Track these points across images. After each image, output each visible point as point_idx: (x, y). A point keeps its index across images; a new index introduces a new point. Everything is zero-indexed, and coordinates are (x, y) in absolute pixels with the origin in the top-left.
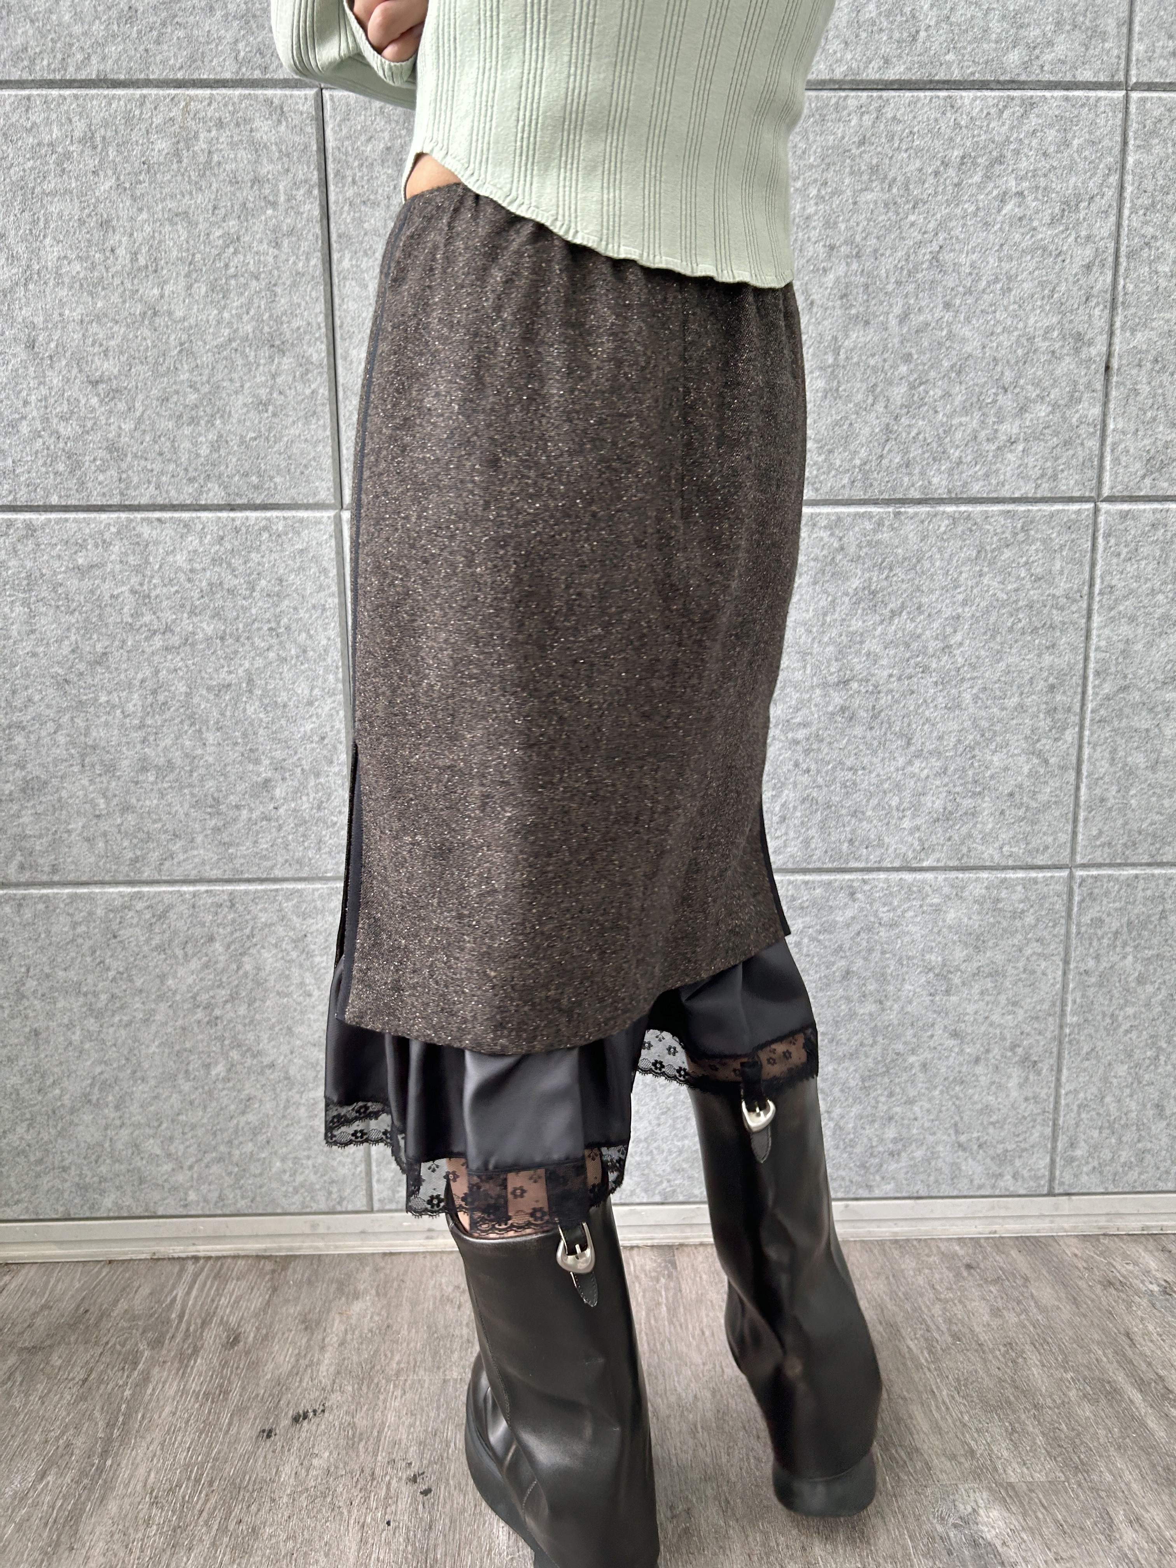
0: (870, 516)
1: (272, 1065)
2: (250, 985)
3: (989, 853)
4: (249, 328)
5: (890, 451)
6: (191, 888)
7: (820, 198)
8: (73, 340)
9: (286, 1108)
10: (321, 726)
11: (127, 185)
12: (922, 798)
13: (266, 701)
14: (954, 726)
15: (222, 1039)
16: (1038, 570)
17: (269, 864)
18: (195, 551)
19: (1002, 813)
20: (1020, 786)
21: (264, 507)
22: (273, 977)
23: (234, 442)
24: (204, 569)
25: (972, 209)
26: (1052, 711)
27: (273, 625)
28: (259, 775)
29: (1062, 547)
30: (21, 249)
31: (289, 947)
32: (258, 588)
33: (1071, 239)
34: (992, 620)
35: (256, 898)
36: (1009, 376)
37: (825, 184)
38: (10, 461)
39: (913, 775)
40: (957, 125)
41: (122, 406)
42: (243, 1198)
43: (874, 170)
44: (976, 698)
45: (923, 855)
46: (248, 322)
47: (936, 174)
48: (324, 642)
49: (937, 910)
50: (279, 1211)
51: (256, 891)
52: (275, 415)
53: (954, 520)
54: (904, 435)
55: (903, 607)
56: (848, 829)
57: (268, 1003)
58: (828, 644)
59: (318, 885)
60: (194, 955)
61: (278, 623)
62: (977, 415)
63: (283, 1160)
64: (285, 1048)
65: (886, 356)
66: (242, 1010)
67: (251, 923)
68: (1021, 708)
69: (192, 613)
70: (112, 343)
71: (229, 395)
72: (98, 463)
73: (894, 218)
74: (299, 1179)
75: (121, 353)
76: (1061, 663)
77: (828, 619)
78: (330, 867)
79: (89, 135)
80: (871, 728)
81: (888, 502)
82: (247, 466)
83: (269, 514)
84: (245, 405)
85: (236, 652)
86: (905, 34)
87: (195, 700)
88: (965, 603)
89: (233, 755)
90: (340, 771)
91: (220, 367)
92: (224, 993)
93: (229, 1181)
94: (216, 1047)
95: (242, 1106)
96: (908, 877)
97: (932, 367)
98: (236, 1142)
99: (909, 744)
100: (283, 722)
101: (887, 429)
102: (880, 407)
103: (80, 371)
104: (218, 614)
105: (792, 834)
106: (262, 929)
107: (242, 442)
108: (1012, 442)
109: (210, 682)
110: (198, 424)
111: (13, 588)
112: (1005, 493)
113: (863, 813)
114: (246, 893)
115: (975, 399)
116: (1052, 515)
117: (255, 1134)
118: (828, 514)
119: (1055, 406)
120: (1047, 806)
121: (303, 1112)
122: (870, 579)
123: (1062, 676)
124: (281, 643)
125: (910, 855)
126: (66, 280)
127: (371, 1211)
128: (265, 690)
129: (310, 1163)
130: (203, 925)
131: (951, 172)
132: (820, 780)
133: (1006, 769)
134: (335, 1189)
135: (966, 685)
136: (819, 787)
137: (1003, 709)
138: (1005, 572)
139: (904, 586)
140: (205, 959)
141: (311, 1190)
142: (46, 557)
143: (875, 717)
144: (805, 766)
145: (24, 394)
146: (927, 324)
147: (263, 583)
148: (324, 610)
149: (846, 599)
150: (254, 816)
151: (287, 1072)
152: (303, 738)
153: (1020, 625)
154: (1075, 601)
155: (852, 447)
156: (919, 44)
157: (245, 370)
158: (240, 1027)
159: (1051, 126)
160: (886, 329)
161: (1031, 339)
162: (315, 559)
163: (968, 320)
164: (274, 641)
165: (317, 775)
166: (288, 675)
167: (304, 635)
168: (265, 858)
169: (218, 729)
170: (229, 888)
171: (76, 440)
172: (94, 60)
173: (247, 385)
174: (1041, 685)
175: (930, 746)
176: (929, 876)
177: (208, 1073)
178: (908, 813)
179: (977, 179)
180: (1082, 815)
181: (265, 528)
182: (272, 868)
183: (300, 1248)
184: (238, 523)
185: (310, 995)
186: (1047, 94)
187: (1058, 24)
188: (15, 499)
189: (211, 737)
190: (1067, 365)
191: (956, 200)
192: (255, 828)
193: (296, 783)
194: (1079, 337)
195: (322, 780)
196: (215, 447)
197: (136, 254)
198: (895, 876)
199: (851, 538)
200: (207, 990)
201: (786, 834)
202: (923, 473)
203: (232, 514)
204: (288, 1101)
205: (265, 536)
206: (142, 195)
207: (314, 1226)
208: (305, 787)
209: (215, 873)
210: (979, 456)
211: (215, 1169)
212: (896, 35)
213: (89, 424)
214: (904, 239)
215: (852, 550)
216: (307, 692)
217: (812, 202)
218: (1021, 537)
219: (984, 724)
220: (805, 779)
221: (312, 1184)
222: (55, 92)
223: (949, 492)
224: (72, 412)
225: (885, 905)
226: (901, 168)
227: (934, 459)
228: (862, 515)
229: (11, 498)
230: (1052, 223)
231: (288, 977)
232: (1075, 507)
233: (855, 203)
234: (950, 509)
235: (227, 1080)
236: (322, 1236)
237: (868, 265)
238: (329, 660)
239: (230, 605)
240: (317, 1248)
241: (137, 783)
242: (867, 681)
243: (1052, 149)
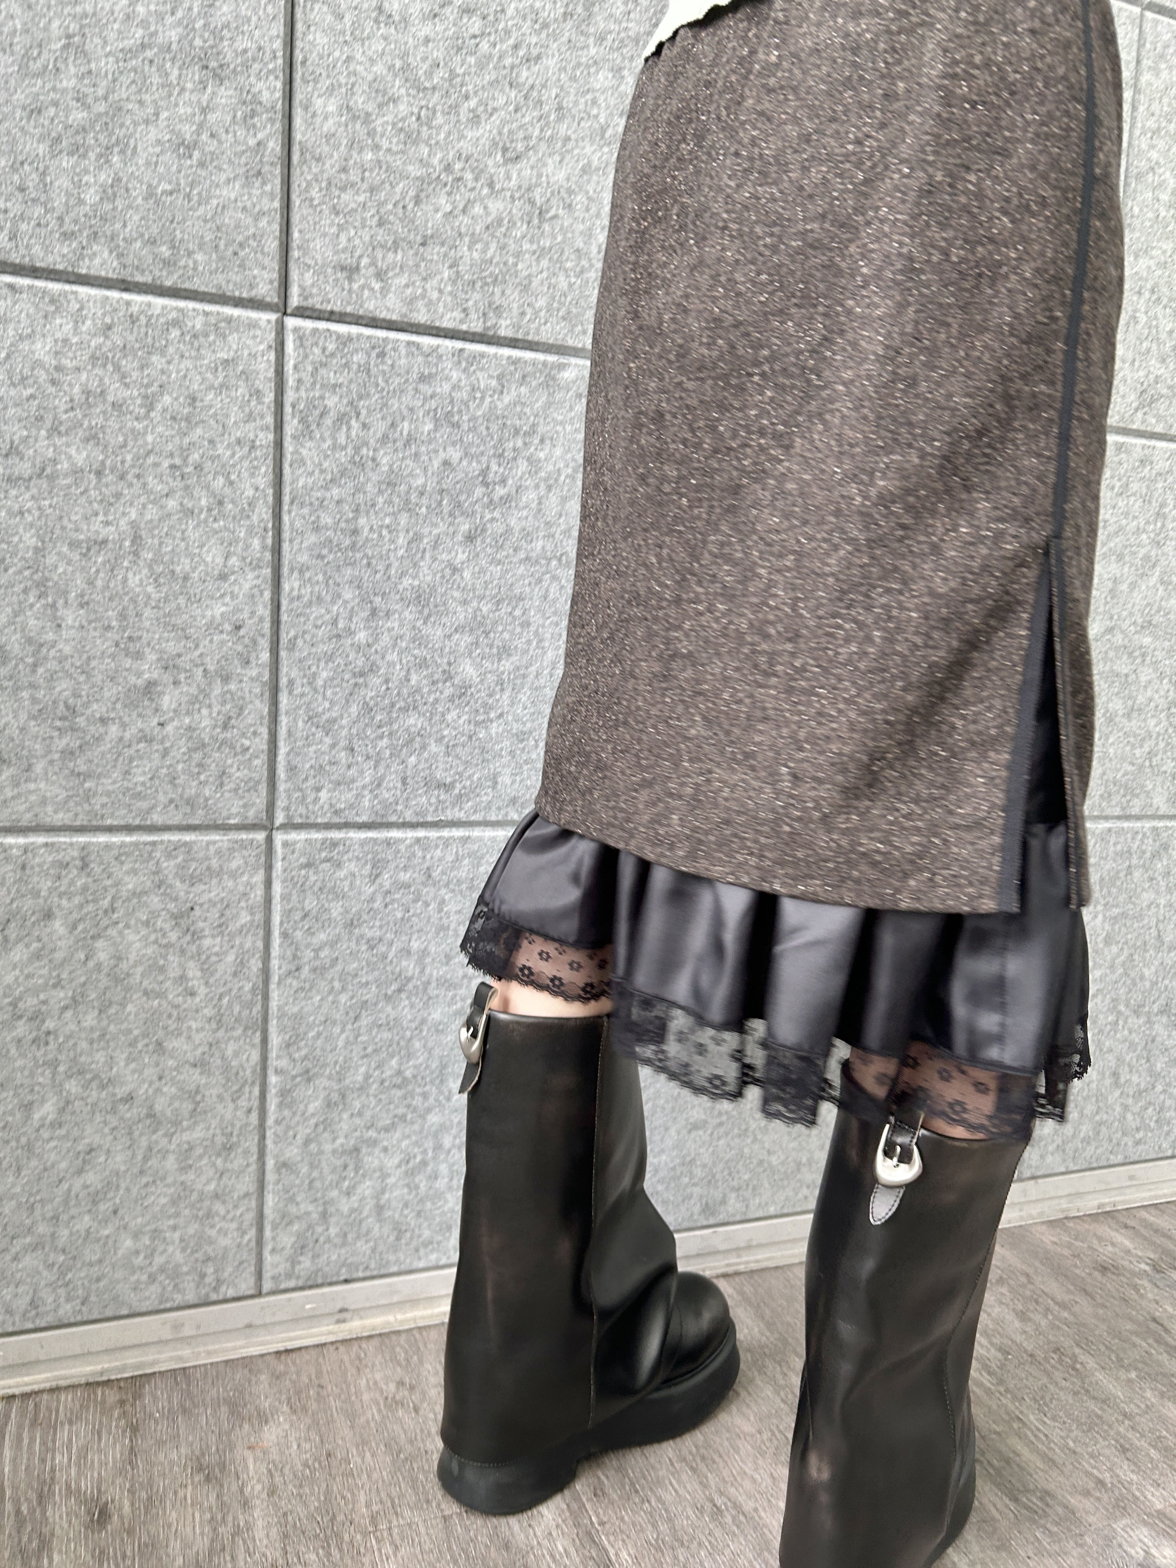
1: (129, 1098)
2: (104, 982)
4: (174, 35)
6: (21, 840)
9: (146, 1159)
10: (237, 610)
13: (159, 569)
15: (54, 1064)
17: (144, 805)
18: (65, 341)
21: (175, 293)
22: (140, 969)
23: (138, 192)
24: (78, 369)
27: (177, 461)
28: (139, 675)
31: (167, 926)
32: (159, 407)
35: (121, 854)
42: (68, 1300)
46: (173, 27)
48: (250, 493)
50: (125, 1312)
51: (123, 845)
52: (202, 164)
57: (130, 1008)
59: (215, 837)
60: (19, 940)
61: (185, 460)
63: (136, 1236)
64: (150, 1072)
66: (90, 1019)
67: (113, 891)
69: (54, 430)
71: (136, 124)
74: (159, 1260)
78: (234, 810)
82: (155, 230)
83: (182, 304)
84: (158, 142)
85: (118, 495)
87: (51, 559)
89: (104, 645)
90: (260, 675)
91: (125, 80)
92: (61, 995)
93: (48, 1276)
94: (44, 1077)
95: (79, 1162)
98: (64, 1217)
100: (182, 601)
104: (95, 437)
106: (128, 900)
107: (150, 194)
109: (74, 535)
110: (84, 156)
114: (108, 847)
117: (95, 1203)
121: (171, 1163)
124: (187, 487)
127: (259, 1294)
128: (158, 554)
129: (177, 1235)
130: (36, 894)
134: (210, 1270)
140: (35, 945)
141: (175, 1275)
147: (167, 399)
148: (253, 447)
150: (127, 735)
151: (151, 1107)
152: (209, 625)
157: (163, 93)
158: (84, 1045)
162: (245, 375)
164: (178, 484)
165: (226, 679)
166: (193, 535)
167: (221, 480)
168: (138, 796)
169: (81, 606)
170: (82, 839)
173: (164, 115)
177: (28, 1117)
181: (176, 323)
182: (149, 811)
183: (153, 1363)
184: (135, 309)
185: (193, 994)
189: (70, 617)
192: (128, 752)
193: (193, 690)
195: (233, 687)
196: (108, 194)
200: (36, 991)
203: (126, 296)
204: (150, 1149)
205: (175, 333)
207: (177, 1327)
208: (207, 696)
209: (60, 818)
211: (28, 1261)
216: (219, 560)
221: (177, 1266)
231: (162, 969)
235: (57, 1124)
236: (187, 1340)
238: (255, 518)
239: (113, 424)
240: (180, 1359)
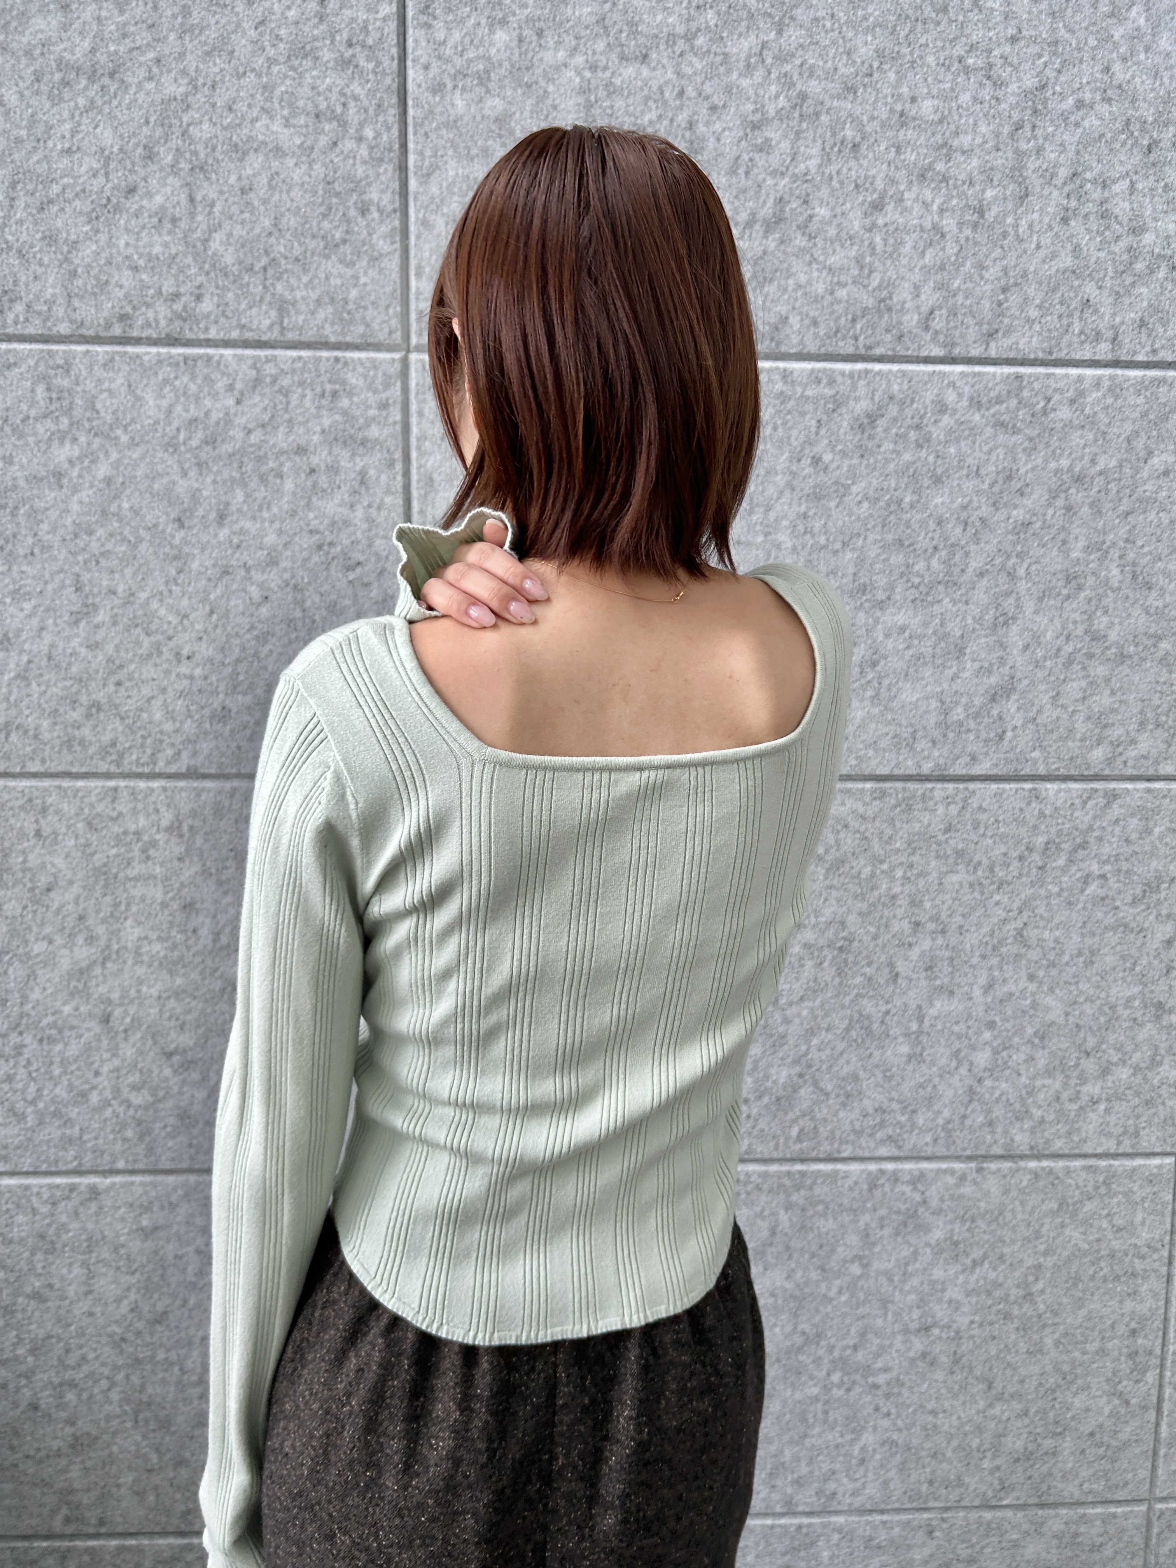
0: (952, 1172)
3: (1071, 1490)
5: (974, 1111)
7: (906, 879)
8: (149, 1015)
11: (213, 871)
12: (1003, 1439)
14: (1036, 1369)
16: (1119, 1222)
19: (1083, 1452)
20: (1101, 1426)
25: (1056, 889)
26: (1133, 1355)
29: (1143, 1200)
30: (101, 930)
33: (1152, 918)
34: (1073, 1269)
36: (1091, 1042)
37: (911, 866)
38: (77, 1128)
39: (994, 1418)
40: (1042, 814)
41: (195, 1076)
43: (960, 854)
44: (1057, 1343)
45: (1002, 1494)
47: (1021, 858)
49: (1016, 1545)
53: (1036, 1175)
54: (987, 1096)
55: (985, 1256)
56: (928, 1470)
58: (909, 1292)
62: (1060, 1077)
65: (970, 1023)
68: (1102, 1352)
70: (189, 1017)
72: (169, 1129)
73: (979, 897)
75: (198, 1026)
76: (1143, 1309)
77: (910, 1269)
79: (176, 824)
80: (952, 1373)
81: (970, 1158)
86: (992, 735)
88: (1046, 1253)
96: (988, 1515)
97: (1016, 1033)
99: (990, 1387)
101: (971, 1091)
102: (963, 1071)
103: (155, 1044)
105: (871, 1475)
108: (1094, 1102)
111: (72, 1250)
112: (1088, 1149)
113: (943, 1455)
115: (1057, 1063)
116: (1134, 1170)
118: (911, 1170)
119: (1137, 1069)
120: (1127, 1444)
122: (952, 1230)
123: (1143, 1320)
125: (990, 1493)
126: (146, 958)
131: (1036, 857)
132: (900, 1423)
133: (1087, 1410)
135: (1048, 1330)
136: (900, 1430)
137: (1084, 1353)
138: (1086, 1223)
139: (986, 1237)
142: (108, 1220)
143: (956, 1362)
144: (885, 1410)
145: (96, 1065)
146: (1011, 994)
149: (928, 1250)
153: (1101, 1274)
154: (1156, 1250)
155: (936, 1108)
156: (1006, 743)
159: (1133, 815)
160: (970, 999)
161: (1113, 1008)
163: (1051, 990)
171: (146, 1108)
172: (185, 755)
174: (1121, 1330)
175: (1011, 1389)
176: (1009, 1513)
178: (989, 1454)
179: (1061, 862)
180: (1162, 1452)
186: (1129, 786)
187: (1141, 724)
188: (80, 1165)
190: (1149, 1030)
191: (1041, 882)
194: (1160, 1005)
197: (218, 934)
198: (973, 1515)
199: (933, 1194)
201: (865, 1476)
202: (1006, 1132)
206: (228, 880)
210: (1061, 1114)
212: (984, 735)
213: (161, 1094)
214: (988, 916)
215: (934, 1203)
217: (898, 883)
218: (1103, 1190)
219: (1066, 1368)
220: (886, 1423)
222: (142, 784)
223: (1032, 1148)
224: (145, 1082)
225: (963, 1542)
226: (986, 852)
227: (1017, 1118)
228: (945, 1171)
229: (75, 1163)
230: (1135, 902)
232: (1156, 1161)
233: (941, 884)
234: (1032, 1164)
237: (953, 941)
241: (192, 1438)
242: (949, 1327)
243: (1134, 836)
